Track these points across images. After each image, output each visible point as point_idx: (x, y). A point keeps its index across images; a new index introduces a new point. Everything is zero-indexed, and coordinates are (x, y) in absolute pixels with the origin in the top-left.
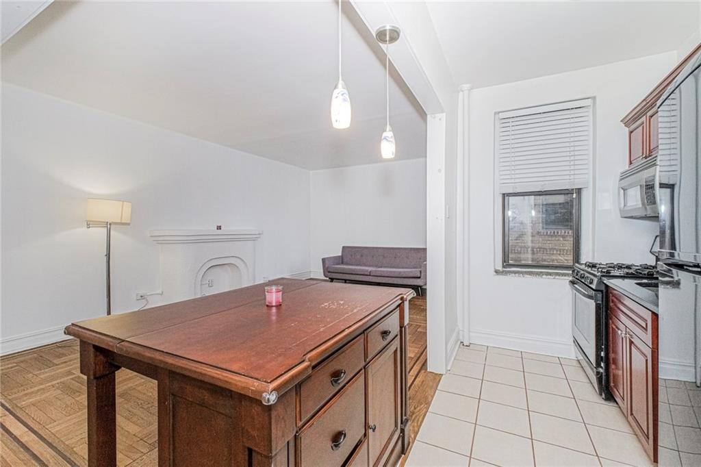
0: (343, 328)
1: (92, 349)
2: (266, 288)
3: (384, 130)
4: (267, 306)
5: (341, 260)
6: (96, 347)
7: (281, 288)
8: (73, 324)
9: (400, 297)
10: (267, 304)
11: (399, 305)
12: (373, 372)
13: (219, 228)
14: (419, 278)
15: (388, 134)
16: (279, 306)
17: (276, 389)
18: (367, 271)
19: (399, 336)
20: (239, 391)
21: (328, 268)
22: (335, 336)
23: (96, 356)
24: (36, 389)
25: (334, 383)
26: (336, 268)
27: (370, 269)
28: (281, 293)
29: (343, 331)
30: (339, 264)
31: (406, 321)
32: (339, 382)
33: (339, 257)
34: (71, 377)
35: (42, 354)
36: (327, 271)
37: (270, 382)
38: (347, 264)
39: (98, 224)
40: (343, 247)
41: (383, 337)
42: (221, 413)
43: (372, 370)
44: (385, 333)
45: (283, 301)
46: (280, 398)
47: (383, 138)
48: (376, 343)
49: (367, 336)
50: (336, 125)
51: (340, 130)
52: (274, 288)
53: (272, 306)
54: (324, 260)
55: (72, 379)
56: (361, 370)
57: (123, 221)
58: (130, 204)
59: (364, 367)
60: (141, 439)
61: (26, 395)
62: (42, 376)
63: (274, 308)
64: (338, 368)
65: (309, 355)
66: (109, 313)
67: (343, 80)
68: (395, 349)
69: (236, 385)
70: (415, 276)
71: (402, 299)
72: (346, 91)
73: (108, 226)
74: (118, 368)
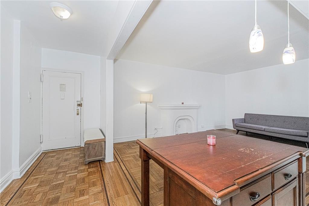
0: (258, 168)
1: (143, 151)
2: (207, 136)
3: (286, 47)
4: (208, 144)
5: (244, 120)
6: (144, 150)
7: (215, 136)
8: (138, 140)
9: (298, 153)
10: (208, 143)
11: (298, 159)
12: (278, 198)
13: (183, 103)
14: (307, 137)
15: (290, 48)
16: (214, 146)
17: (220, 197)
18: (262, 128)
19: (297, 179)
20: (200, 191)
21: (235, 124)
22: (253, 172)
23: (144, 153)
24: (128, 155)
25: (252, 199)
26: (242, 125)
27: (264, 127)
28: (215, 139)
29: (258, 170)
30: (242, 123)
31: (304, 169)
32: (255, 200)
33: (242, 119)
34: (136, 154)
35: (129, 144)
36: (235, 126)
37: (217, 193)
38: (248, 123)
39: (144, 102)
40: (245, 114)
41: (285, 178)
42: (190, 195)
43: (277, 196)
44: (286, 175)
45: (216, 144)
46: (222, 203)
47: (284, 51)
48: (280, 180)
49: (274, 176)
50: (252, 51)
51: (254, 53)
52: (212, 136)
53: (211, 145)
54: (233, 120)
55: (136, 155)
56: (269, 195)
57: (151, 101)
58: (152, 95)
59: (272, 194)
60: (156, 185)
61: (126, 157)
62: (129, 152)
63: (211, 146)
64: (254, 191)
65: (237, 181)
66: (146, 137)
67: (258, 24)
68: (295, 186)
69: (199, 187)
70: (303, 135)
71: (301, 155)
72: (260, 30)
73: (146, 103)
74: (150, 159)
